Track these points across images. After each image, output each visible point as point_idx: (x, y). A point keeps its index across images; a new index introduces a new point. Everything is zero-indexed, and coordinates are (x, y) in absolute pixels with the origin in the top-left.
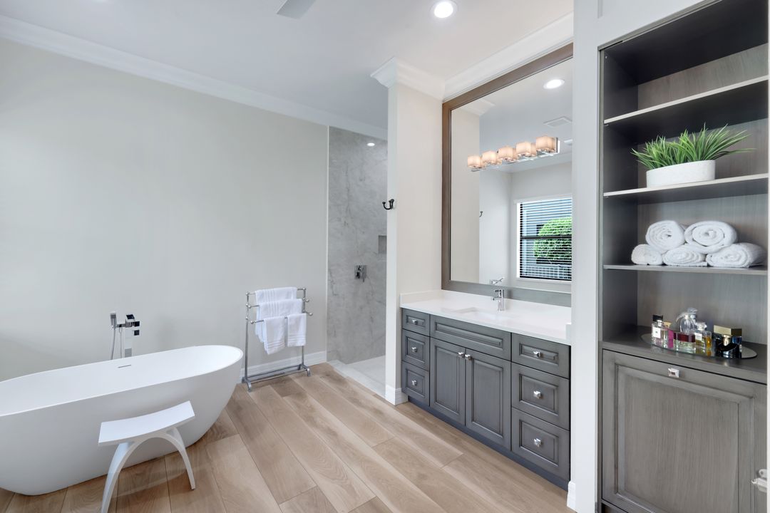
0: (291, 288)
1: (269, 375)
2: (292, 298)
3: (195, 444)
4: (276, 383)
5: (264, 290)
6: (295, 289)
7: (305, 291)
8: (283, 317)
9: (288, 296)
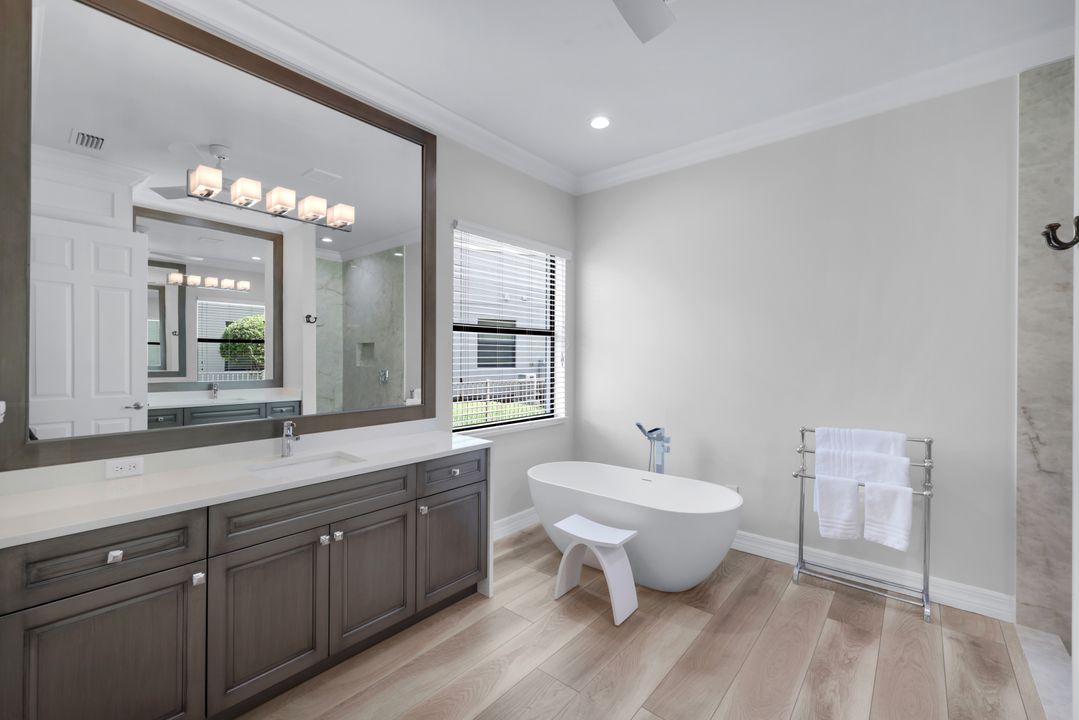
0: (890, 434)
1: (854, 579)
2: (892, 453)
3: (669, 593)
4: (850, 596)
5: (831, 429)
6: (902, 437)
7: (929, 444)
8: (854, 481)
9: (882, 446)
